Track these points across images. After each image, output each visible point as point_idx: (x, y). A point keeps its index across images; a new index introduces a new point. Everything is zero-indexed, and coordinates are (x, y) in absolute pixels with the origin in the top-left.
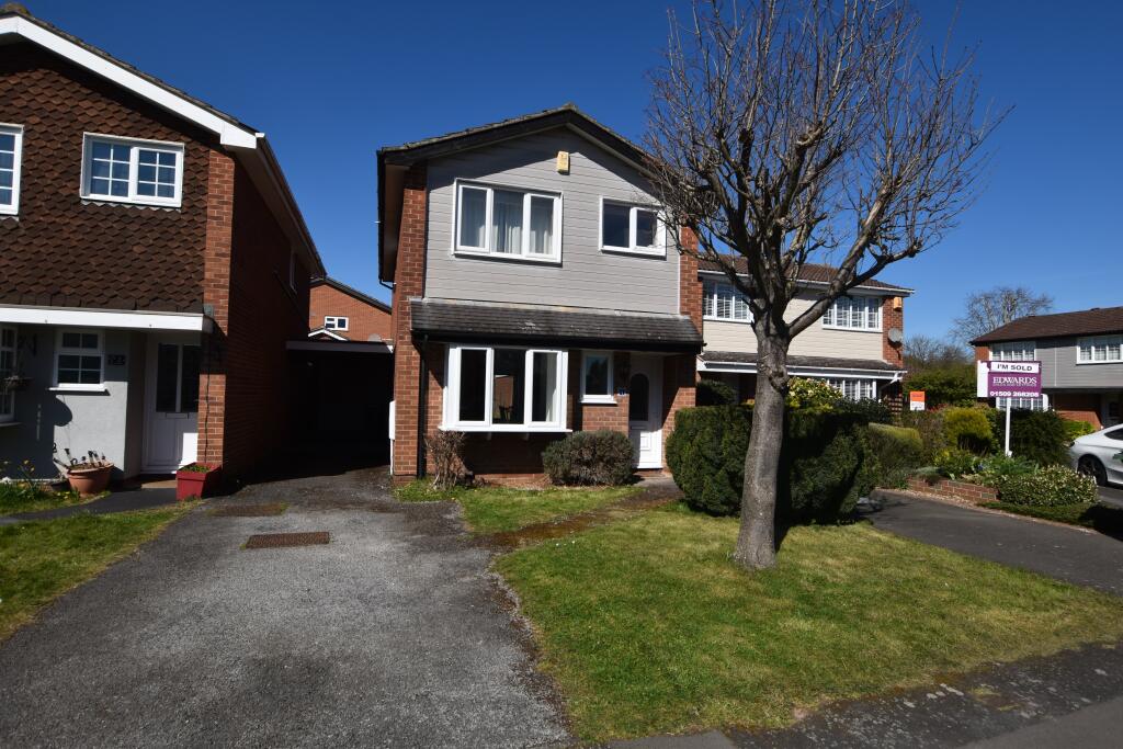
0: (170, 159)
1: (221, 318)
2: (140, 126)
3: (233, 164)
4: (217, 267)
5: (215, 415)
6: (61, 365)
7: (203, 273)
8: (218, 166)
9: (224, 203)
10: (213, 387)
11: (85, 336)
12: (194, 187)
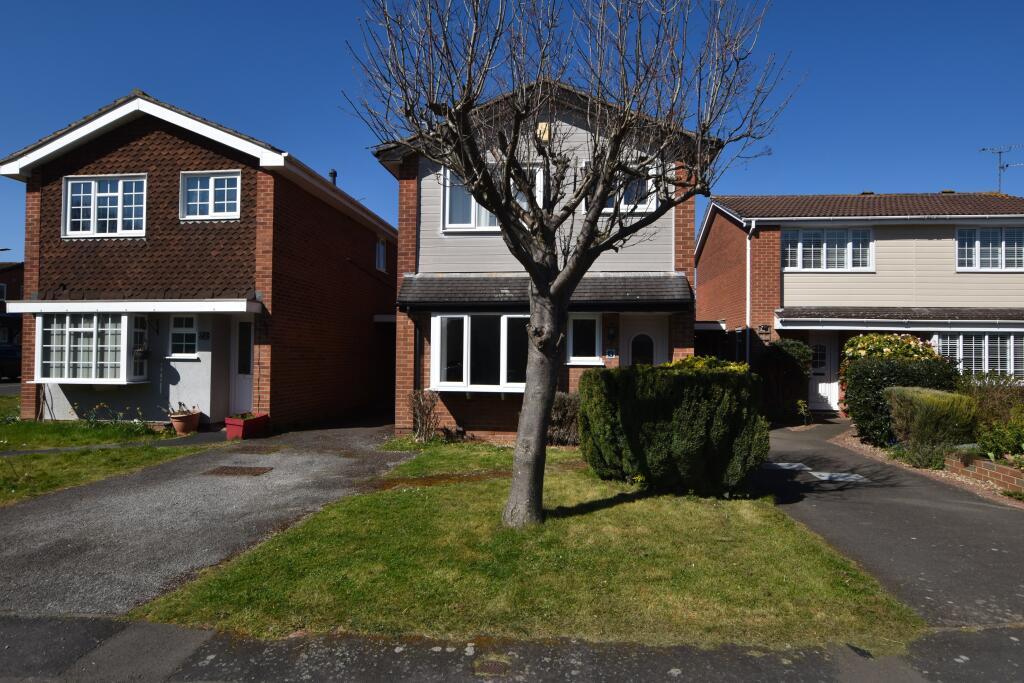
0: (233, 183)
1: (268, 301)
2: (214, 161)
3: (272, 180)
4: (264, 263)
5: (264, 376)
6: (173, 341)
7: (254, 268)
8: (263, 183)
9: (268, 211)
10: (262, 354)
11: (187, 319)
12: (249, 203)
